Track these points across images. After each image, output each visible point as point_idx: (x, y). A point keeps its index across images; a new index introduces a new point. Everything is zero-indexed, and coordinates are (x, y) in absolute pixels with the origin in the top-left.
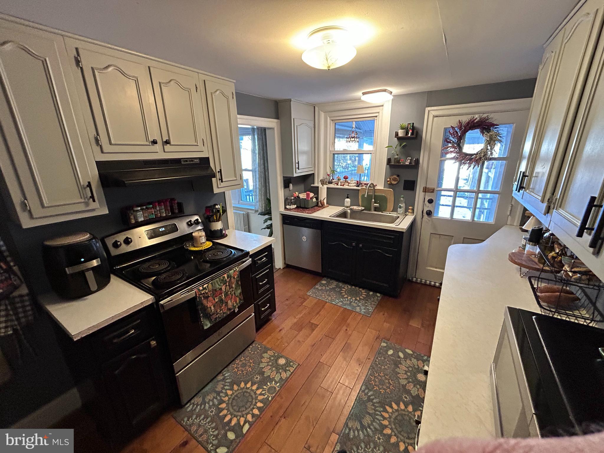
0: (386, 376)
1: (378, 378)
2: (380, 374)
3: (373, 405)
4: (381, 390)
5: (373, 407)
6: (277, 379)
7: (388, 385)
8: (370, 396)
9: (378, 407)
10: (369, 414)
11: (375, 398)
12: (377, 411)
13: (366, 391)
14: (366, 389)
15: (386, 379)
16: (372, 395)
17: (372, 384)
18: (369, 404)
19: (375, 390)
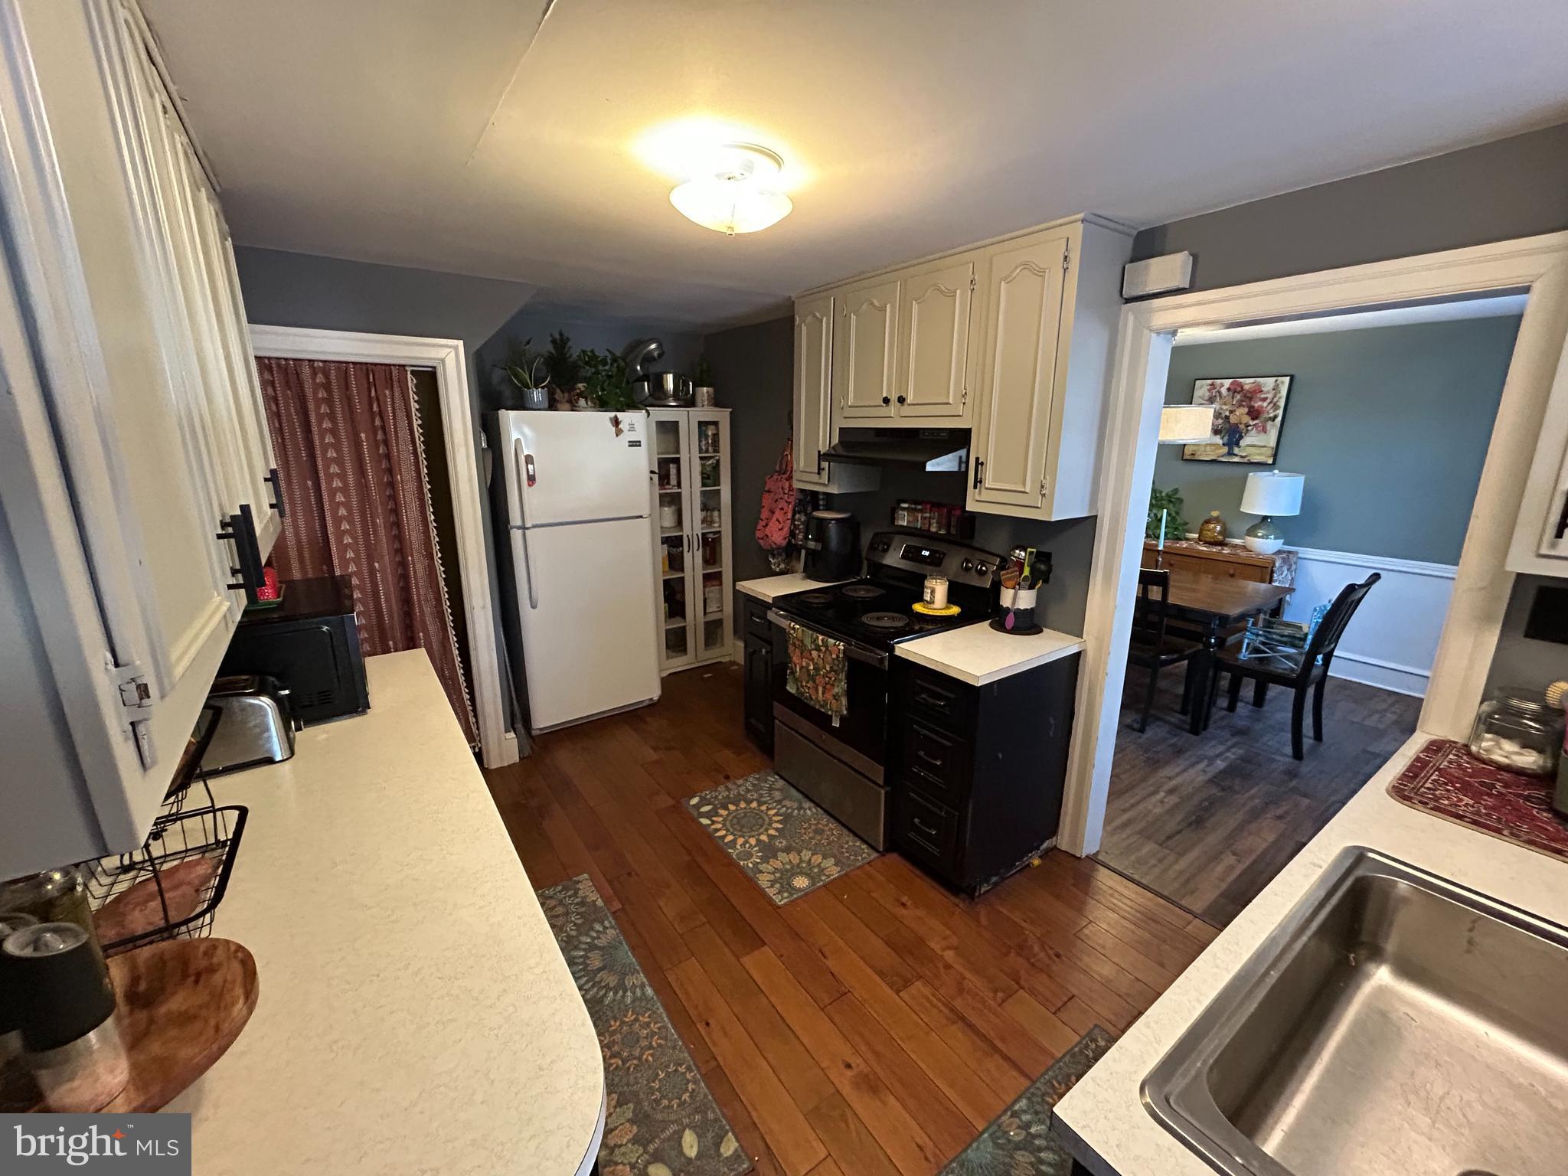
0: (635, 1062)
1: (646, 1038)
2: (651, 1051)
3: (607, 987)
4: (618, 1024)
5: (603, 984)
6: (763, 867)
7: (616, 1048)
8: (625, 992)
9: (597, 993)
10: (600, 970)
11: (614, 1000)
12: (593, 986)
13: (639, 993)
14: (643, 994)
15: (631, 1057)
16: (623, 997)
17: (643, 1015)
18: (612, 981)
19: (628, 1012)
